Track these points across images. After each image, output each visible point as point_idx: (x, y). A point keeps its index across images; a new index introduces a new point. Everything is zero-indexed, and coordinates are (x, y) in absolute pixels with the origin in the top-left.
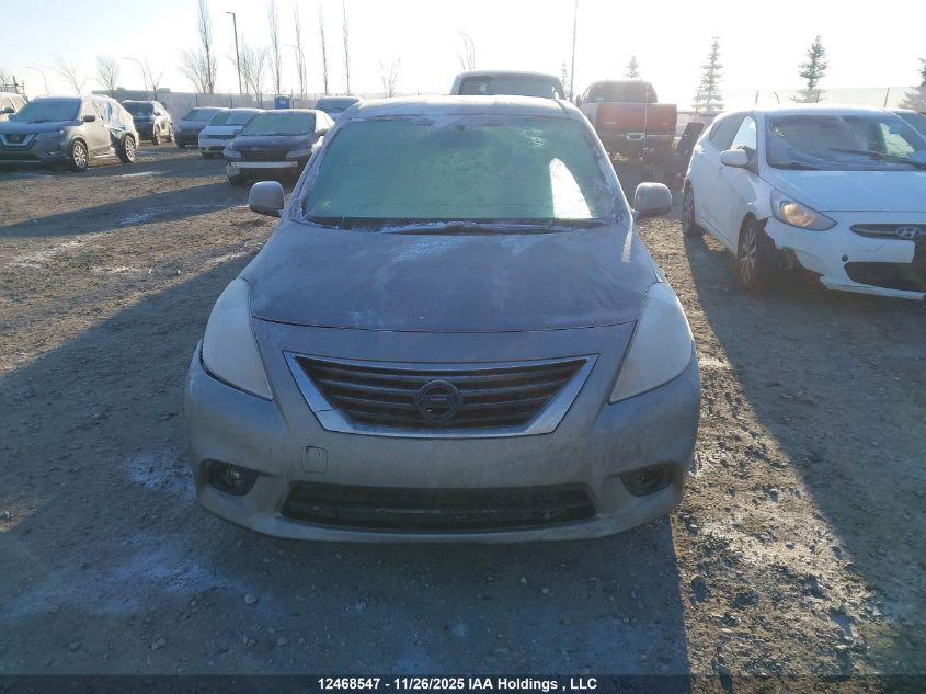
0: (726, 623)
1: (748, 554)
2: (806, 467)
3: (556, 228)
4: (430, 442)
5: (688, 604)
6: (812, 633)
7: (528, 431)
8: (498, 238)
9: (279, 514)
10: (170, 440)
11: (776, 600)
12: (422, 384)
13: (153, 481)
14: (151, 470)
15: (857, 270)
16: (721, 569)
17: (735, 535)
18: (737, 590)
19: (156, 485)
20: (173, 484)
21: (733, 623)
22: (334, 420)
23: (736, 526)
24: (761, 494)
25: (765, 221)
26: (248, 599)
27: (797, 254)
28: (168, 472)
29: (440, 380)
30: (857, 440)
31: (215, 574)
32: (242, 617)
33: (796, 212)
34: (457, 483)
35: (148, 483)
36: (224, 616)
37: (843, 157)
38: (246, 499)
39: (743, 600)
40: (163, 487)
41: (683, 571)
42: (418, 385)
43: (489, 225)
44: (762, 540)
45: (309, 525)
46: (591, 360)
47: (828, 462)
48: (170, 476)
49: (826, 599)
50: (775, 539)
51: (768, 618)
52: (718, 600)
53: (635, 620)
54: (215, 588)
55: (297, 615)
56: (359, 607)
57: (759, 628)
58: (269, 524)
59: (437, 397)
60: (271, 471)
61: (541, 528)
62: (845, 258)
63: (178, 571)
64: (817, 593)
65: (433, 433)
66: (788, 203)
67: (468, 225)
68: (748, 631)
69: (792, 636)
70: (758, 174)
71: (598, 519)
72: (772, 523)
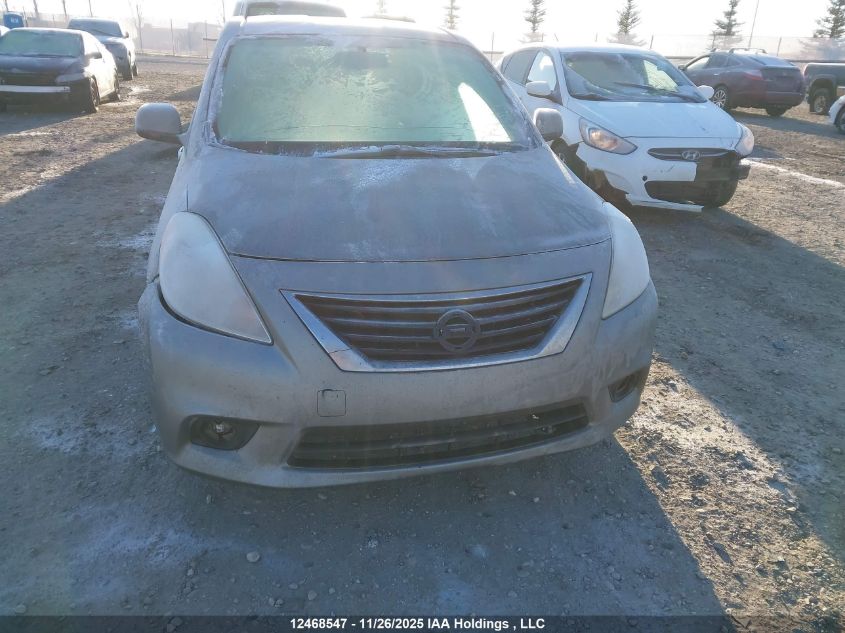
0: (696, 503)
1: (681, 441)
2: (684, 359)
3: (485, 151)
4: (451, 373)
5: (658, 492)
6: (763, 502)
7: (544, 352)
8: (444, 161)
9: (286, 465)
10: (64, 396)
11: (724, 477)
12: (439, 315)
13: (69, 444)
14: (60, 433)
15: (655, 188)
16: (667, 457)
17: (661, 426)
18: (689, 473)
19: (73, 448)
20: (93, 446)
21: (702, 504)
22: (352, 361)
23: (659, 417)
24: (662, 386)
25: (576, 146)
26: (250, 557)
27: (607, 175)
28: (81, 433)
29: (458, 309)
30: (708, 332)
31: (197, 537)
32: (253, 577)
33: (601, 138)
34: (476, 411)
35: (62, 448)
36: (233, 580)
37: (626, 90)
38: (243, 452)
39: (698, 482)
40: (85, 450)
41: (639, 463)
42: (435, 316)
43: (423, 149)
44: (684, 427)
45: (322, 471)
46: (587, 278)
47: (697, 353)
48: (85, 436)
49: (759, 470)
50: (693, 425)
51: (725, 494)
52: (680, 485)
53: (625, 514)
54: (206, 552)
55: (311, 565)
56: (373, 544)
57: (723, 504)
58: (276, 476)
59: (457, 327)
60: (280, 420)
61: (545, 443)
62: (645, 178)
63: (152, 539)
64: (749, 467)
65: (454, 364)
66: (595, 129)
67: (404, 148)
68: (714, 508)
69: (751, 506)
70: (561, 104)
71: (590, 427)
72: (684, 411)
